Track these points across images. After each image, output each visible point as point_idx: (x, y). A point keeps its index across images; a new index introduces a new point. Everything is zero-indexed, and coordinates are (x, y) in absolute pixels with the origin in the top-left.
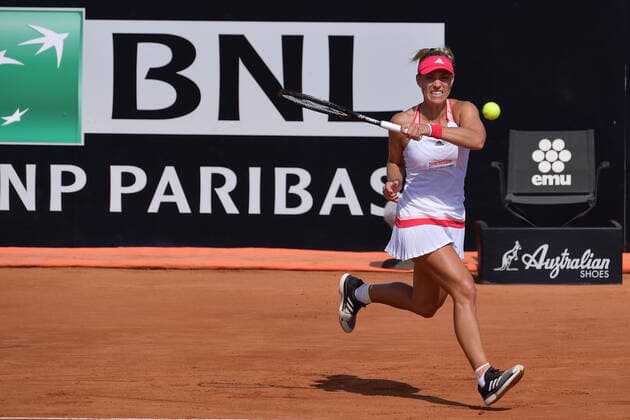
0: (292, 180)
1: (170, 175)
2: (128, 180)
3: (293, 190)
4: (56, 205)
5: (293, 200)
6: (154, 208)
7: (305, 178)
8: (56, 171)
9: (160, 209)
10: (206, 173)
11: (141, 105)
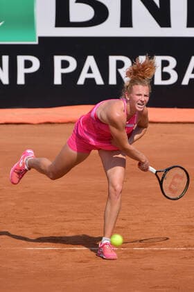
0: (165, 64)
1: (91, 61)
2: (65, 64)
3: (166, 69)
4: (21, 80)
5: (166, 76)
6: (81, 81)
7: (173, 62)
8: (21, 59)
9: (85, 82)
10: (113, 60)
11: (73, 19)
